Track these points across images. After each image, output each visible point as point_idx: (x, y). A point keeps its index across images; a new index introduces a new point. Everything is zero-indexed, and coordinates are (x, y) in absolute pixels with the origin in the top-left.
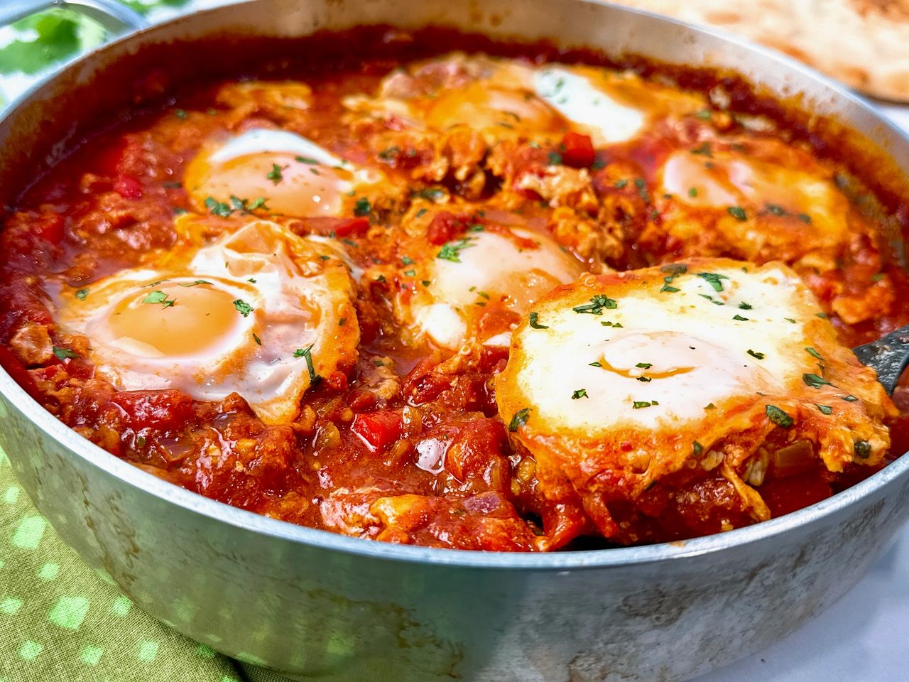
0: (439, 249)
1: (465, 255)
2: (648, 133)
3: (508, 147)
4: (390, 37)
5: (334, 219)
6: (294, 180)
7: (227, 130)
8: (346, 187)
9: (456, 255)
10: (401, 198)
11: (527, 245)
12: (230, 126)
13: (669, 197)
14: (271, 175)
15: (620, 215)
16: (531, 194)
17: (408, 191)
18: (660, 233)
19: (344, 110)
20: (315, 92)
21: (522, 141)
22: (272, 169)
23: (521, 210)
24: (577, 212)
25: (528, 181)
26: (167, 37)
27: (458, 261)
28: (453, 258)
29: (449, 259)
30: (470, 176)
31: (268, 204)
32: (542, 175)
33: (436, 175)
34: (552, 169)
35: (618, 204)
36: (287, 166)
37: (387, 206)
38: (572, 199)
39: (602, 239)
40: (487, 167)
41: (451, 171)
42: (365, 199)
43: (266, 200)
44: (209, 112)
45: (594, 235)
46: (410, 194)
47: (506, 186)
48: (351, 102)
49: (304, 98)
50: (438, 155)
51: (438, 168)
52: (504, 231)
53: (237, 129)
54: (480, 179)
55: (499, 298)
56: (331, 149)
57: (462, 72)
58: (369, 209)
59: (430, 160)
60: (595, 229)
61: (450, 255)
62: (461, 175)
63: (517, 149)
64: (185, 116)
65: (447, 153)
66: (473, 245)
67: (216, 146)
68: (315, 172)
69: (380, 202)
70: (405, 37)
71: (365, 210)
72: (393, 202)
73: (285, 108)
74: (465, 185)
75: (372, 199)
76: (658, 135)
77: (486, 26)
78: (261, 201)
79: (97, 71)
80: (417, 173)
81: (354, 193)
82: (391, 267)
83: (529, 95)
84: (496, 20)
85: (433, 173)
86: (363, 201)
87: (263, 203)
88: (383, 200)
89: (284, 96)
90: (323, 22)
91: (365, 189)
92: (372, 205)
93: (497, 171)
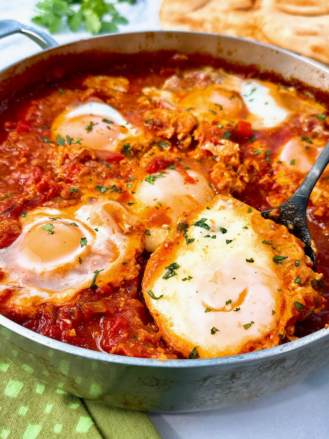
0: (148, 176)
1: (159, 181)
2: (286, 124)
3: (206, 125)
4: (176, 57)
5: (110, 152)
6: (97, 131)
7: (80, 100)
8: (122, 137)
9: (154, 180)
10: (147, 145)
11: (190, 180)
12: (82, 99)
13: (280, 163)
14: (87, 128)
15: (251, 169)
16: (208, 153)
17: (152, 142)
18: (271, 181)
19: (141, 94)
20: (131, 83)
21: (215, 123)
22: (89, 125)
23: (201, 160)
24: (227, 166)
25: (208, 146)
26: (65, 52)
27: (153, 184)
28: (152, 182)
29: (149, 182)
30: (184, 138)
31: (81, 142)
32: (216, 144)
33: (168, 135)
34: (223, 141)
35: (252, 164)
36: (97, 124)
37: (139, 148)
38: (227, 159)
39: (234, 182)
40: (193, 135)
41: (175, 134)
42: (129, 144)
43: (81, 139)
44: (75, 91)
45: (230, 180)
46: (152, 144)
47: (199, 146)
48: (146, 90)
49: (124, 86)
50: (171, 126)
51: (169, 133)
52: (183, 172)
53: (85, 100)
54: (189, 140)
55: (167, 208)
56: (125, 115)
57: (207, 78)
58: (129, 149)
59: (167, 127)
60: (232, 176)
61: (151, 180)
62: (180, 137)
63: (210, 127)
64: (63, 92)
65: (175, 125)
66: (164, 177)
67: (72, 109)
68: (109, 128)
69: (136, 146)
70: (184, 57)
71: (127, 149)
72: (143, 147)
73: (113, 90)
74: (181, 142)
75: (132, 145)
76: (292, 125)
77: (224, 55)
78: (79, 140)
79: (27, 68)
80: (159, 133)
81: (125, 141)
82: (122, 181)
83: (235, 95)
84: (230, 53)
85: (167, 134)
86: (127, 145)
87: (79, 141)
88: (137, 145)
89: (115, 84)
90: (144, 47)
91: (131, 139)
92: (131, 148)
93: (196, 138)
